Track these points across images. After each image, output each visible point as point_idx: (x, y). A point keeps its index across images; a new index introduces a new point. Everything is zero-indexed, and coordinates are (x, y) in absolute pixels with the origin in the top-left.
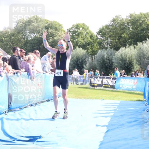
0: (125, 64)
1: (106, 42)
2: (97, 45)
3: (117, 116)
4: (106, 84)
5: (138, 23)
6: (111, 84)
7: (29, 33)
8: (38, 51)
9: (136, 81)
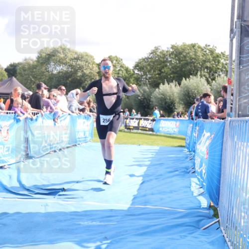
0: (166, 103)
1: (144, 77)
2: (133, 81)
3: (154, 165)
4: (143, 127)
5: (182, 56)
6: (149, 126)
7: (54, 65)
8: (63, 88)
9: (178, 123)
